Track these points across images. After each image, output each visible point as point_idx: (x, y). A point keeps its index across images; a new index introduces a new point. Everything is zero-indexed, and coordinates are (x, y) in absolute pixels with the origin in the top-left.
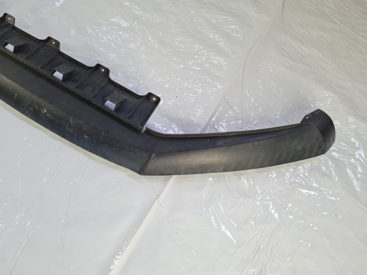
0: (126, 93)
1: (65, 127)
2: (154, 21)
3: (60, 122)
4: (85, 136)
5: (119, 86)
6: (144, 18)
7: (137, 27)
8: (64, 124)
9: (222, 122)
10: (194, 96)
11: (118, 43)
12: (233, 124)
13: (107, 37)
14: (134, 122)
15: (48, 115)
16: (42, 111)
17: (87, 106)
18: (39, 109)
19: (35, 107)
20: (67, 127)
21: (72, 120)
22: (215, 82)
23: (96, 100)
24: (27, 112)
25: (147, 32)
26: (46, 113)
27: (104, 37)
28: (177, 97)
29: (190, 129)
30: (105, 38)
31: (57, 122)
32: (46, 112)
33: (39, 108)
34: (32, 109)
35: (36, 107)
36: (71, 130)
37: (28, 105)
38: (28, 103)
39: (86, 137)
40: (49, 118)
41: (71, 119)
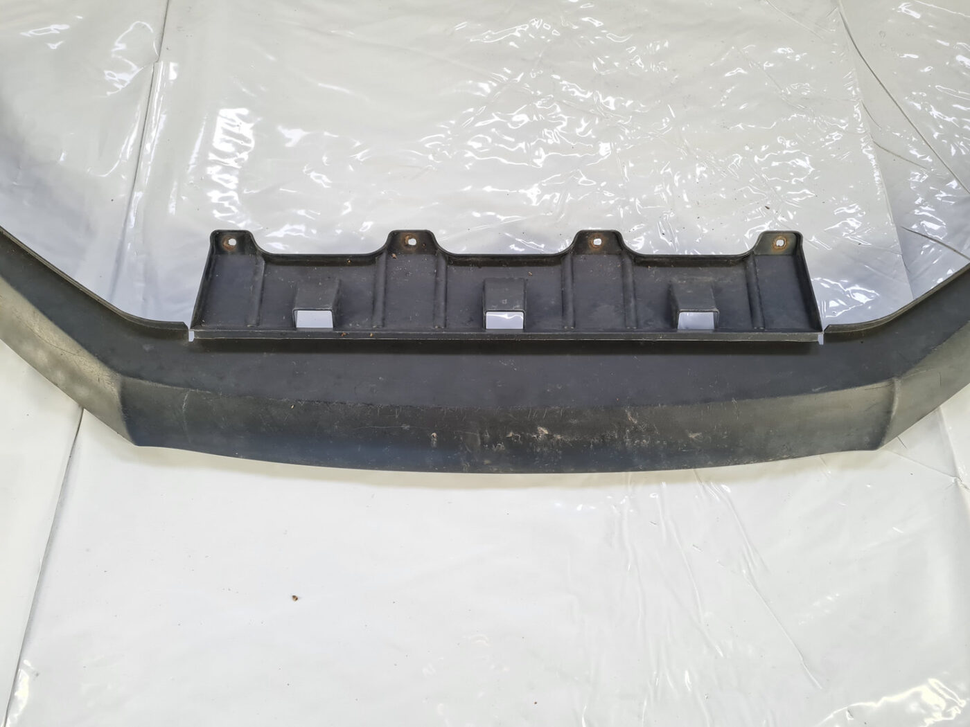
0: (700, 268)
1: (624, 443)
2: (543, 37)
3: (603, 437)
4: (691, 436)
5: (668, 260)
6: (512, 44)
7: (518, 79)
8: (616, 437)
9: (918, 206)
10: (802, 180)
11: (513, 150)
12: (943, 198)
13: (471, 148)
14: (787, 330)
15: (559, 437)
16: (535, 436)
17: (635, 357)
18: (523, 438)
19: (511, 437)
20: (628, 440)
21: (632, 416)
22: (822, 118)
23: (648, 328)
24: (487, 462)
25: (556, 77)
26: (549, 437)
27: (467, 153)
28: (768, 208)
29: (871, 269)
30: (470, 154)
31: (593, 442)
32: (547, 433)
33: (519, 433)
34: (501, 446)
35: (511, 434)
36: (644, 441)
37: (483, 443)
38: (482, 439)
39: (693, 437)
40: (564, 443)
41: (629, 414)
